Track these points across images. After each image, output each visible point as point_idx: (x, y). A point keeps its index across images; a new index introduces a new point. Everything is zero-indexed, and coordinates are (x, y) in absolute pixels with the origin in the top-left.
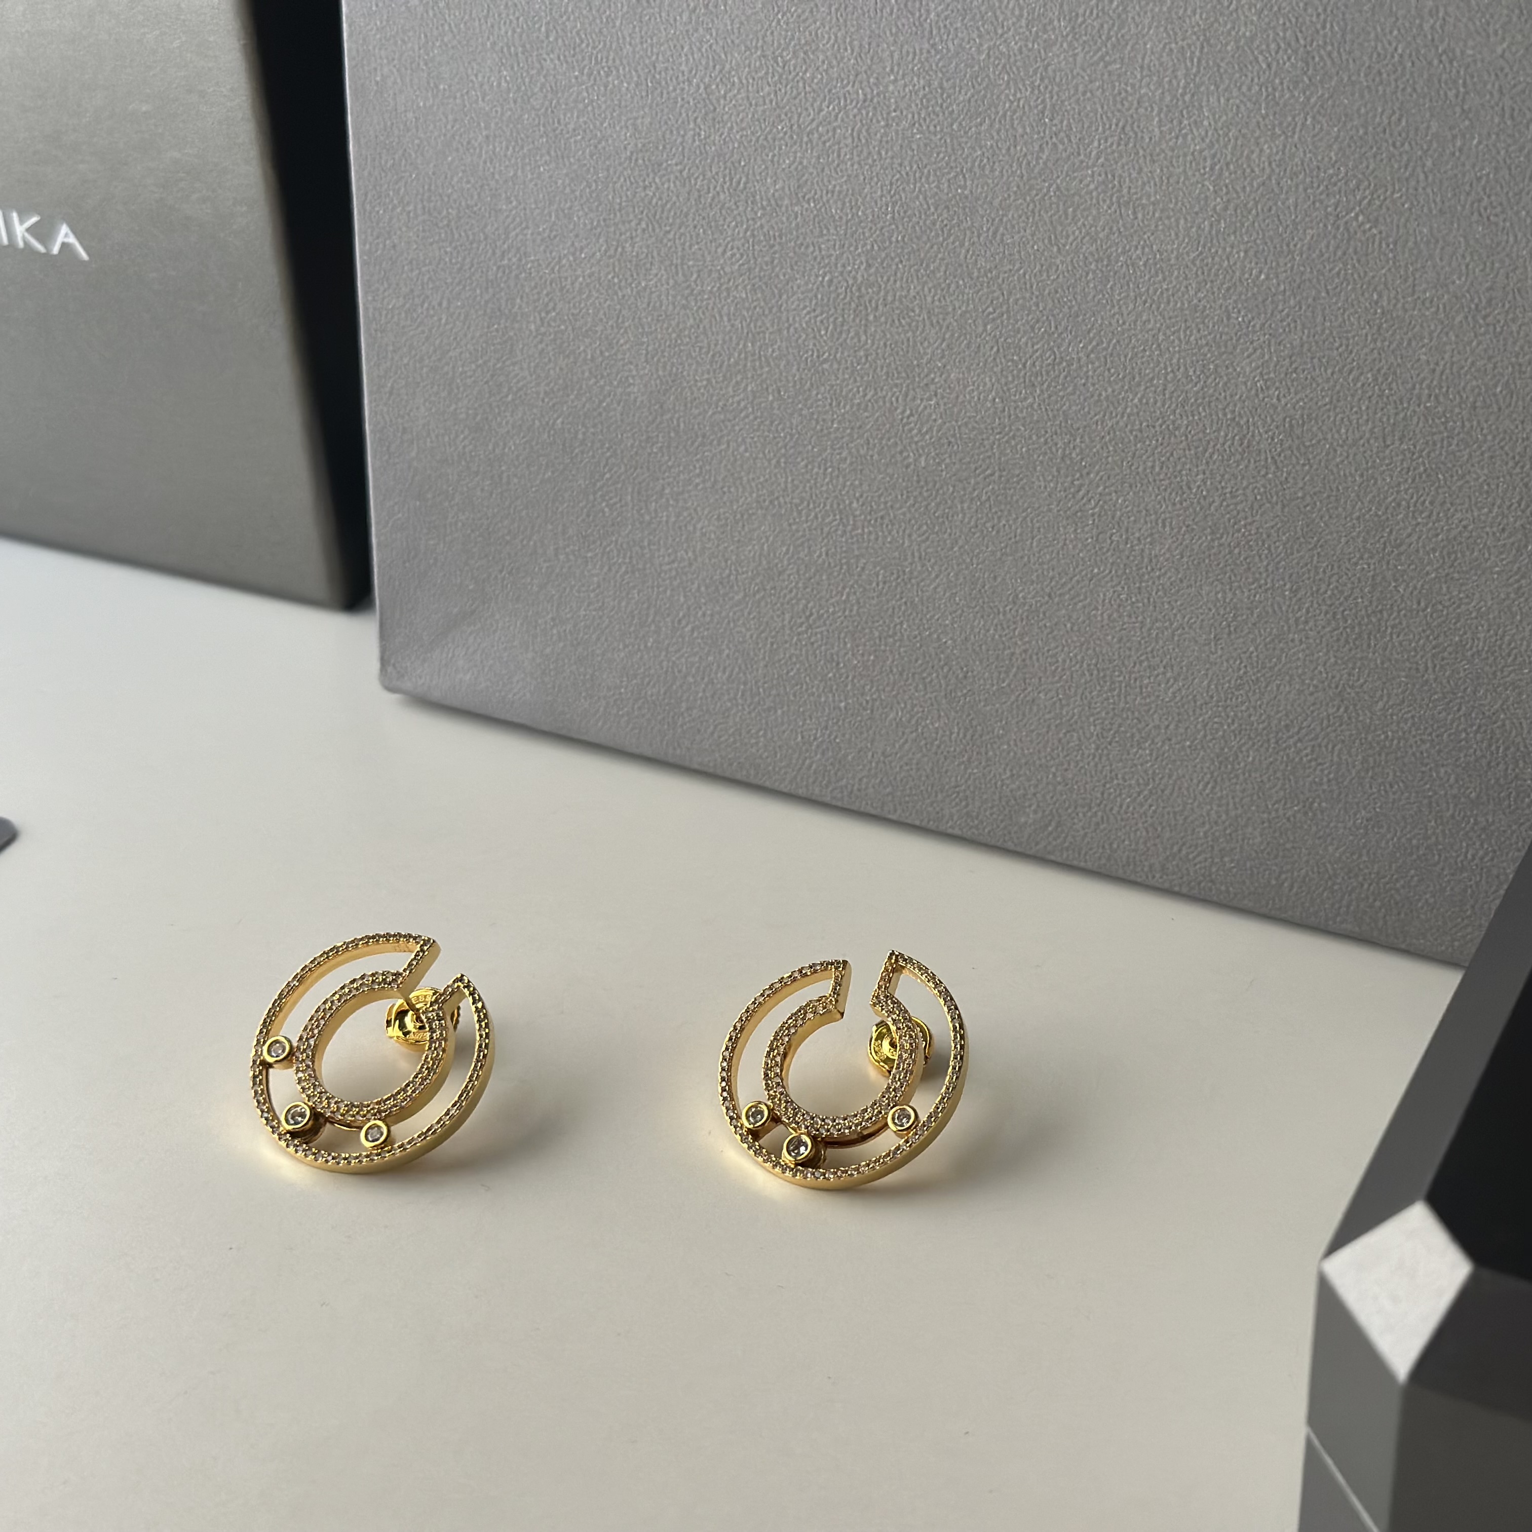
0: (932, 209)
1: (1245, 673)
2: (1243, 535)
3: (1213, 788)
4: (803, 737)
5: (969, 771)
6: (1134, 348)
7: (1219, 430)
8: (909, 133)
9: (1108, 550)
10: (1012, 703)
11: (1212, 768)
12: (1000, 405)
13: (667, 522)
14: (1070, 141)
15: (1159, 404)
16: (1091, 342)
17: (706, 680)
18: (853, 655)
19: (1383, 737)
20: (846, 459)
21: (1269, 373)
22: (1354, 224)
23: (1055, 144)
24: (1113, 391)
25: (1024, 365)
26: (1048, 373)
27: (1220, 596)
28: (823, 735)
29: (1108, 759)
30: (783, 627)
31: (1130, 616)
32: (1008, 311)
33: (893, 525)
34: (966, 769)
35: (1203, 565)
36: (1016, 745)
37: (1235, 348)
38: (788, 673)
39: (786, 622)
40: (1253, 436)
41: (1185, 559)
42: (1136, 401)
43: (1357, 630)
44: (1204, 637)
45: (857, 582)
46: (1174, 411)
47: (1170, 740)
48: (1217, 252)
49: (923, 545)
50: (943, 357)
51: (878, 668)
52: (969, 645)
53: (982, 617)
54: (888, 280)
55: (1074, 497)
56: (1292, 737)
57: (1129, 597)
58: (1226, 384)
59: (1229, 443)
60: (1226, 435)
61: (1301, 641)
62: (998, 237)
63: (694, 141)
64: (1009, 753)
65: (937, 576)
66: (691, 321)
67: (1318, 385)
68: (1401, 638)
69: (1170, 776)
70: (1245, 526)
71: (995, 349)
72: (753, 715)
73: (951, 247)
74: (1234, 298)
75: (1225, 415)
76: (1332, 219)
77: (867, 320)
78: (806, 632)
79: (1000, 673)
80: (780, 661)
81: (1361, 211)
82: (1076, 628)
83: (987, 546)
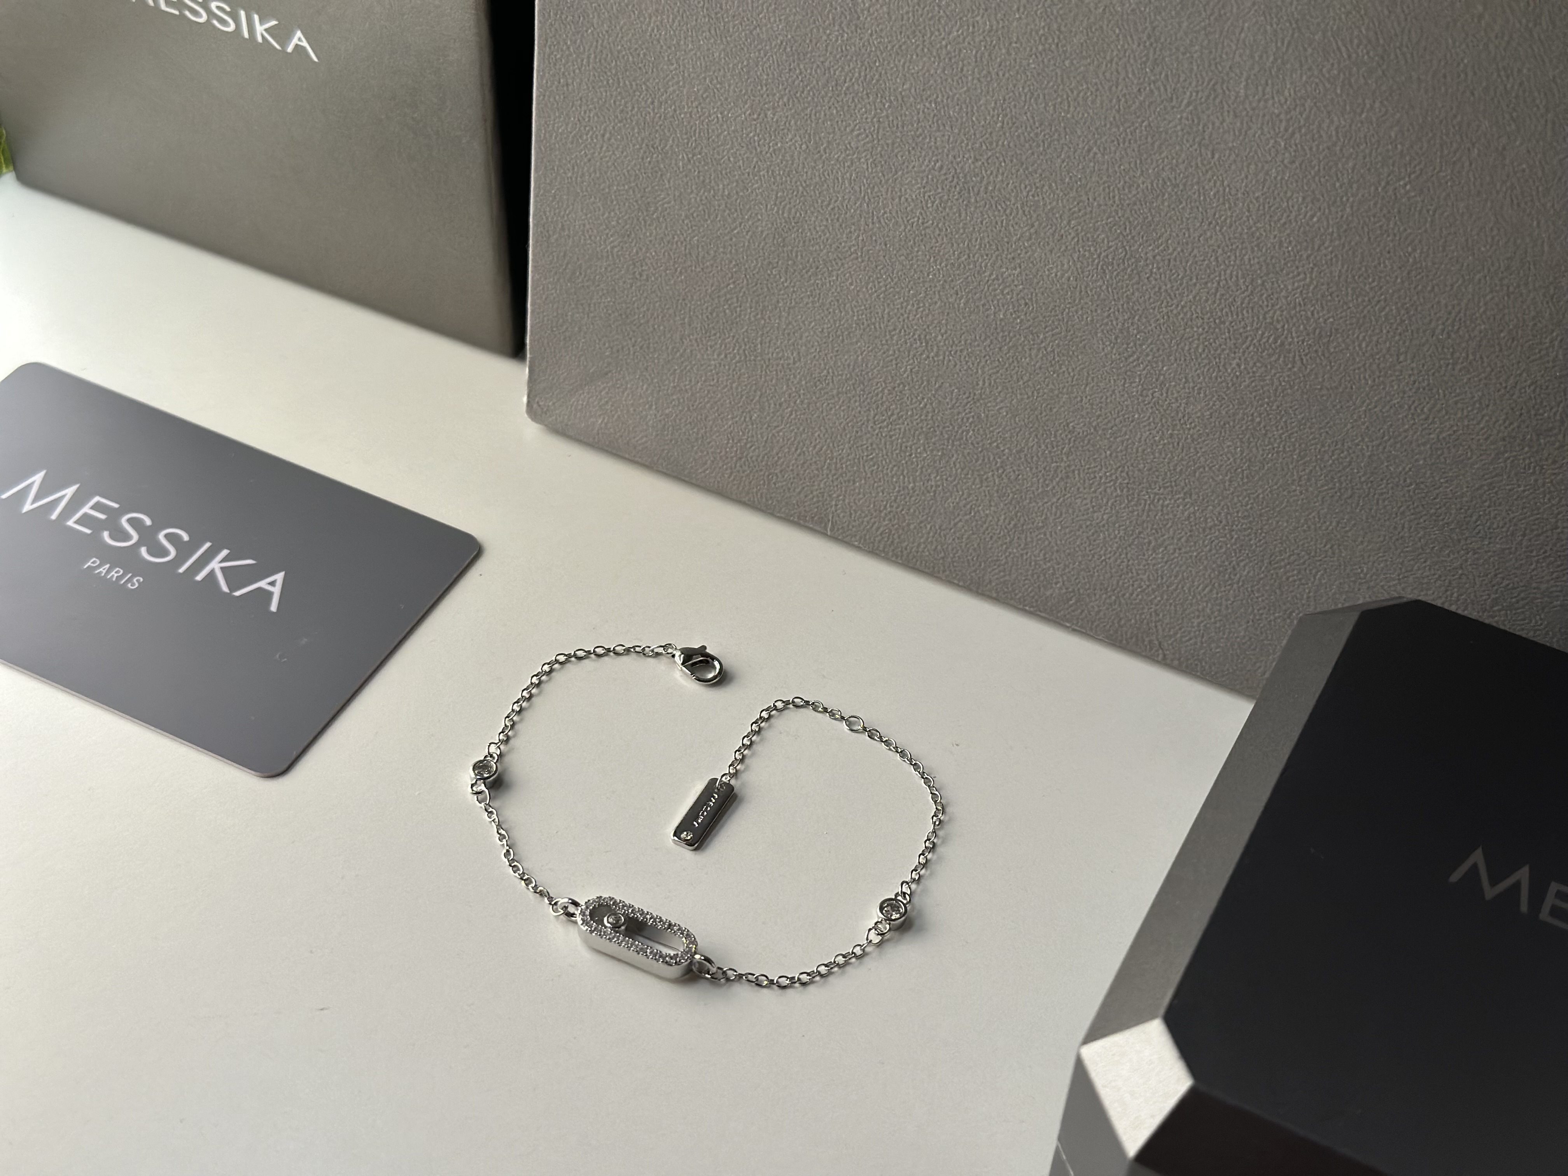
0: (1037, 124)
2: (1265, 409)
4: (874, 506)
6: (1195, 256)
7: (1258, 329)
8: (1024, 62)
9: (1149, 403)
12: (1074, 283)
14: (1166, 90)
15: (1210, 302)
16: (1158, 247)
17: (799, 451)
18: (924, 449)
20: (936, 303)
21: (1308, 293)
22: (1402, 191)
23: (1151, 91)
24: (1172, 287)
26: (1119, 265)
27: (1238, 450)
28: (892, 507)
30: (868, 421)
33: (970, 357)
35: (1227, 426)
38: (868, 455)
39: (871, 418)
40: (1286, 337)
41: (1213, 420)
42: (1191, 297)
45: (934, 396)
48: (1279, 194)
49: (994, 377)
50: (1030, 240)
51: (943, 462)
53: (1036, 436)
55: (1126, 359)
57: (1162, 439)
58: (1269, 296)
59: (1264, 340)
60: (1263, 334)
61: (1301, 493)
62: (1091, 154)
63: (837, 40)
64: (1044, 542)
65: (1002, 401)
67: (1349, 308)
70: (1267, 403)
71: (1076, 240)
72: (835, 483)
73: (1049, 156)
74: (1288, 231)
75: (1265, 319)
76: (1383, 184)
77: (969, 201)
78: (887, 427)
79: (1046, 480)
80: (862, 445)
81: (1410, 182)
82: (1114, 455)
83: (1047, 385)
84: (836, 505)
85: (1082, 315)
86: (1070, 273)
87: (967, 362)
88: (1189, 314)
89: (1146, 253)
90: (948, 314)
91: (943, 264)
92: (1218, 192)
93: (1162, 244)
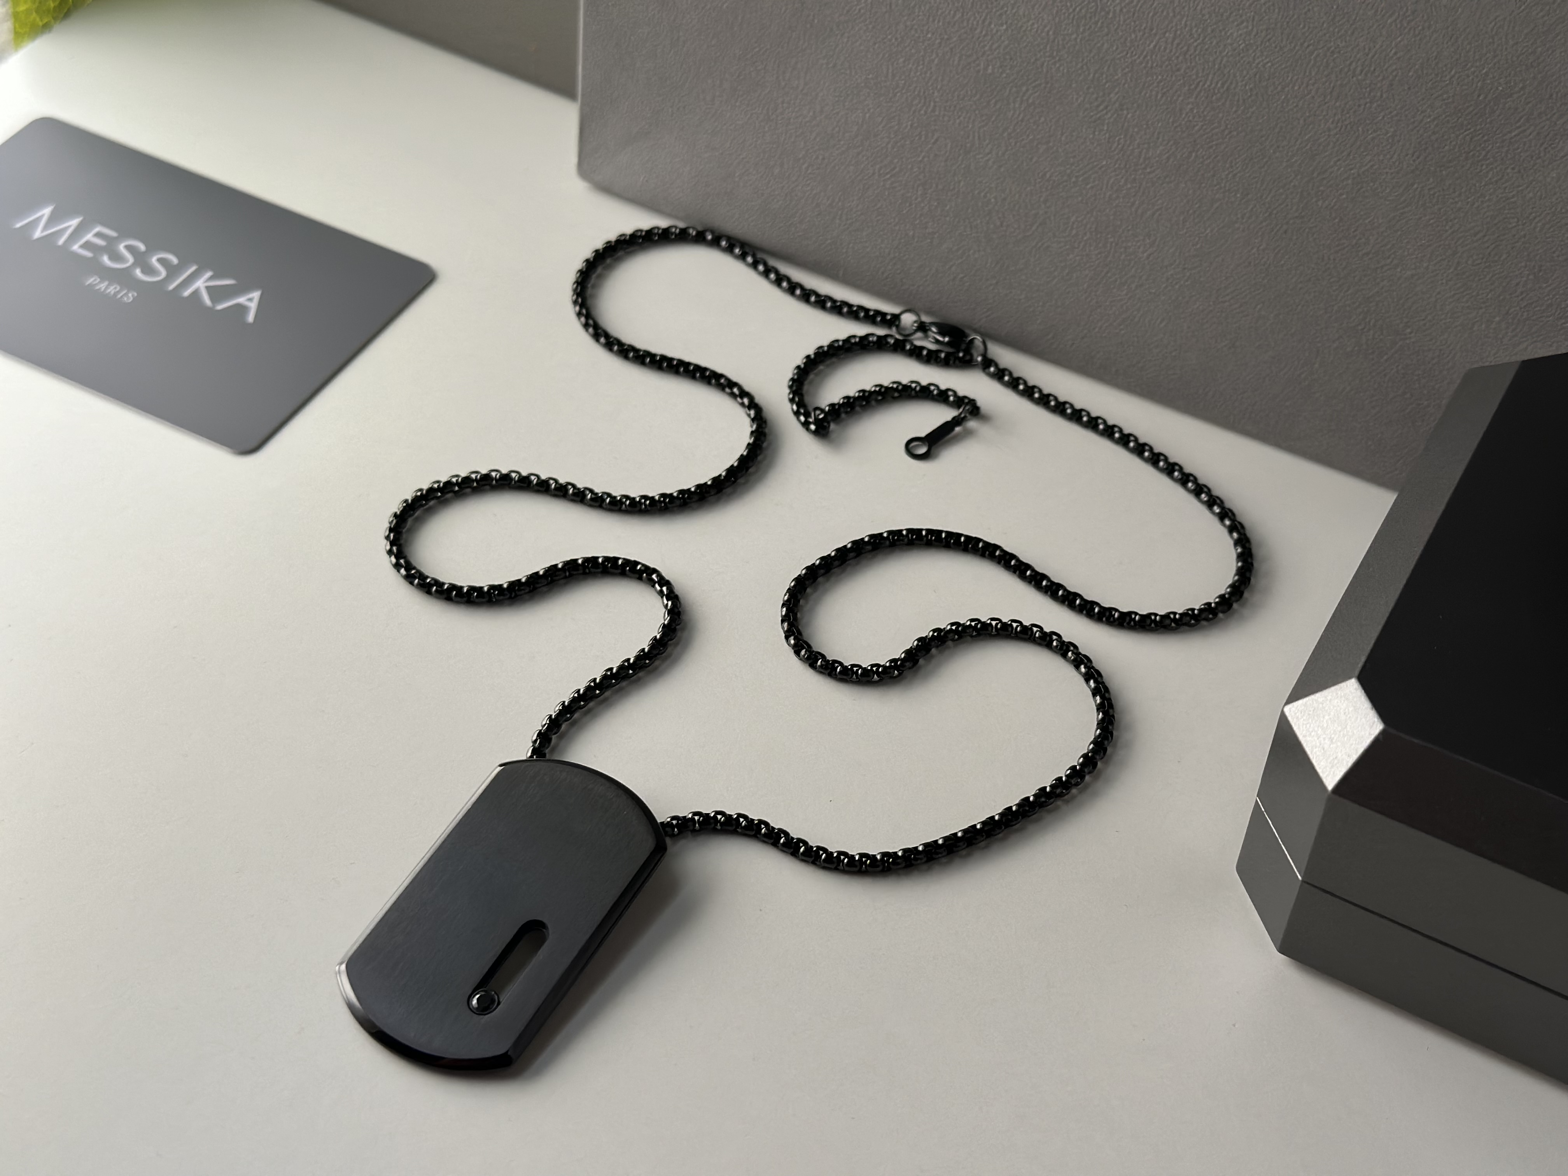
46: (1178, 57)
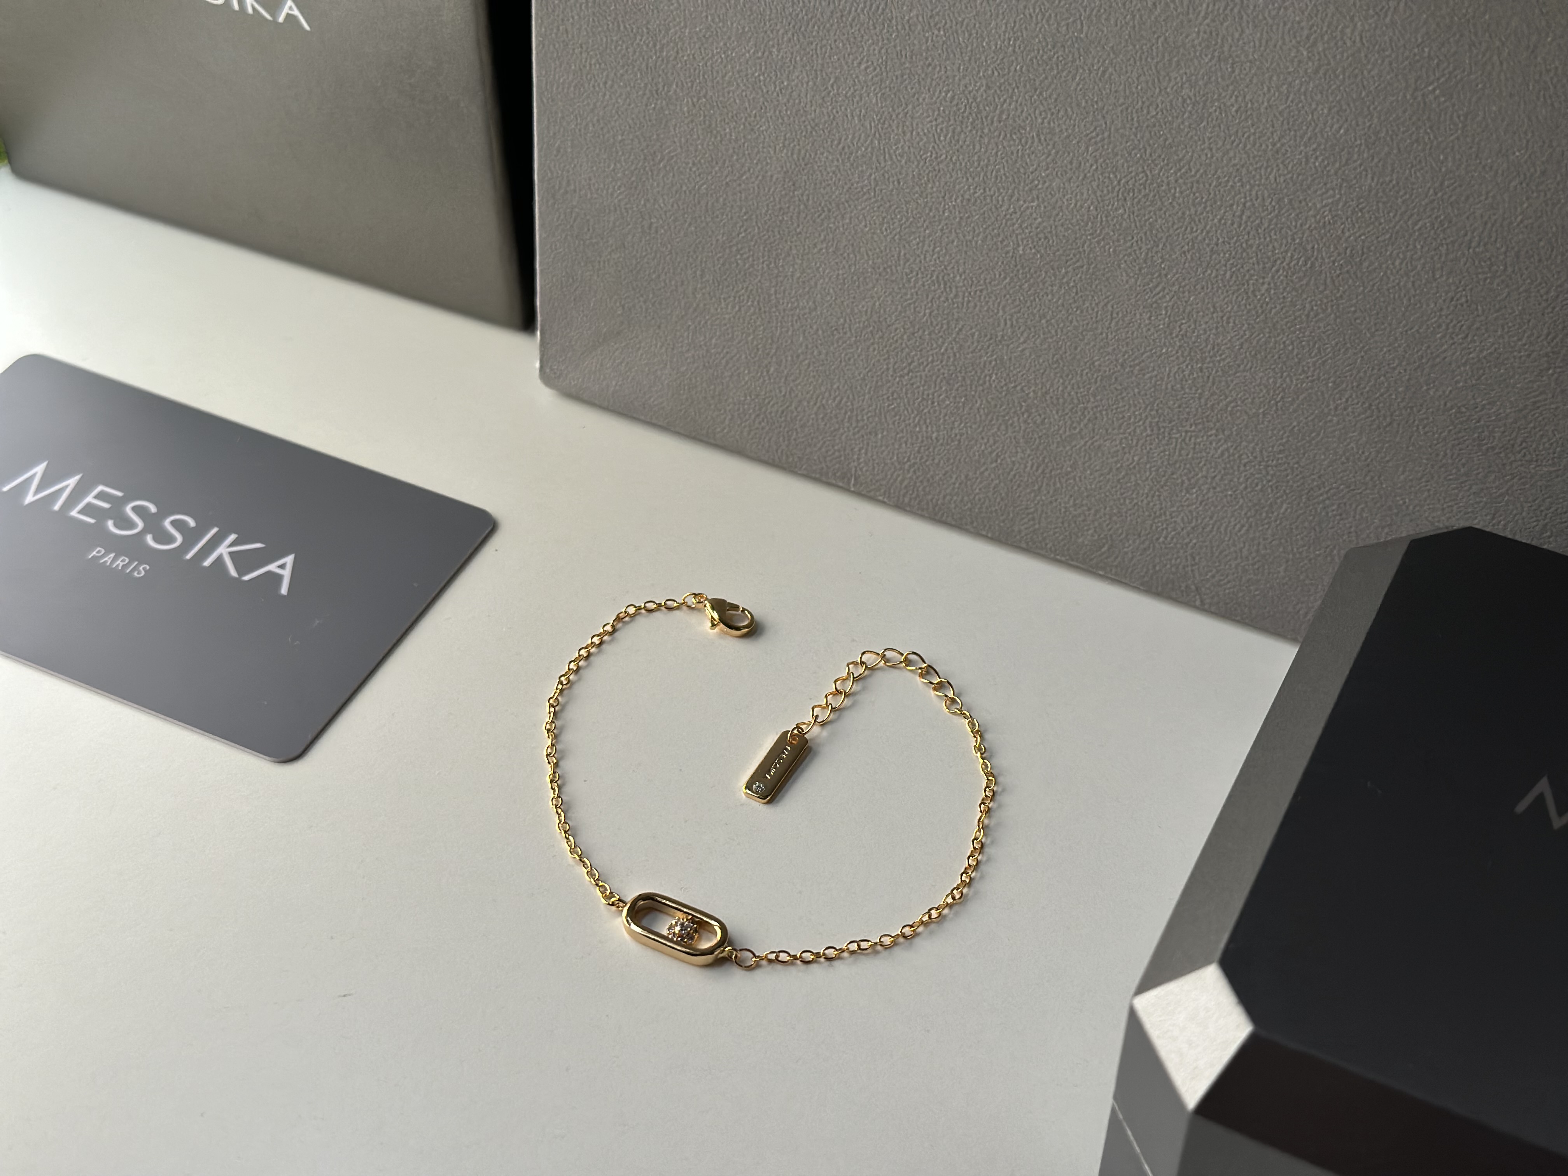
0: (1050, 46)
1: (1287, 441)
2: (1298, 336)
3: (1248, 530)
4: (898, 458)
5: (1038, 498)
6: (1219, 178)
7: (1286, 252)
9: (1177, 336)
10: (1081, 448)
11: (1249, 514)
12: (1094, 213)
13: (792, 276)
15: (1235, 226)
16: (1180, 170)
17: (818, 404)
18: (947, 396)
19: (1401, 502)
20: (953, 241)
21: (1337, 210)
22: (1432, 97)
24: (1196, 212)
25: (1119, 182)
26: (1140, 191)
27: (1271, 381)
28: (915, 458)
29: (1159, 500)
30: (888, 369)
31: (1191, 389)
32: (1109, 136)
33: (990, 297)
34: (1035, 496)
35: (1259, 356)
36: (1081, 481)
37: (1309, 188)
38: (889, 406)
39: (890, 366)
40: (1316, 259)
41: (1243, 350)
42: (1216, 221)
43: (1388, 420)
44: (1254, 411)
45: (954, 340)
47: (1214, 488)
48: (1303, 107)
50: (1047, 169)
51: (967, 409)
52: (1048, 397)
53: (1061, 377)
54: (1005, 101)
55: (1151, 291)
56: (1321, 495)
57: (1191, 373)
58: (1297, 215)
59: (1294, 263)
60: (1293, 255)
61: (1338, 423)
62: (1107, 76)
65: (1025, 342)
66: (826, 117)
67: (1380, 224)
68: (1427, 429)
69: (1211, 518)
70: (1300, 329)
71: (1094, 167)
72: (857, 436)
73: (1063, 79)
74: (1315, 146)
75: (1294, 240)
76: (1411, 90)
77: (983, 132)
78: (908, 374)
79: (1073, 422)
80: (883, 395)
82: (1143, 393)
83: (1071, 322)
84: (858, 459)
85: (1104, 247)
86: (1089, 202)
87: (987, 302)
88: (1215, 240)
89: (1168, 177)
90: (966, 252)
91: (958, 201)
92: (1240, 107)
93: (1184, 167)
